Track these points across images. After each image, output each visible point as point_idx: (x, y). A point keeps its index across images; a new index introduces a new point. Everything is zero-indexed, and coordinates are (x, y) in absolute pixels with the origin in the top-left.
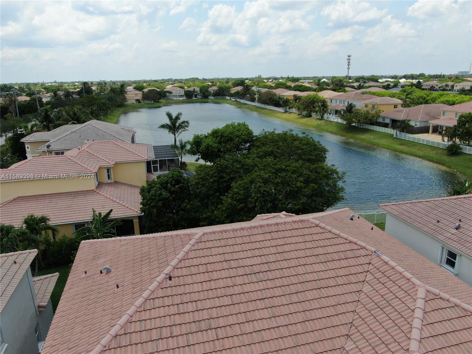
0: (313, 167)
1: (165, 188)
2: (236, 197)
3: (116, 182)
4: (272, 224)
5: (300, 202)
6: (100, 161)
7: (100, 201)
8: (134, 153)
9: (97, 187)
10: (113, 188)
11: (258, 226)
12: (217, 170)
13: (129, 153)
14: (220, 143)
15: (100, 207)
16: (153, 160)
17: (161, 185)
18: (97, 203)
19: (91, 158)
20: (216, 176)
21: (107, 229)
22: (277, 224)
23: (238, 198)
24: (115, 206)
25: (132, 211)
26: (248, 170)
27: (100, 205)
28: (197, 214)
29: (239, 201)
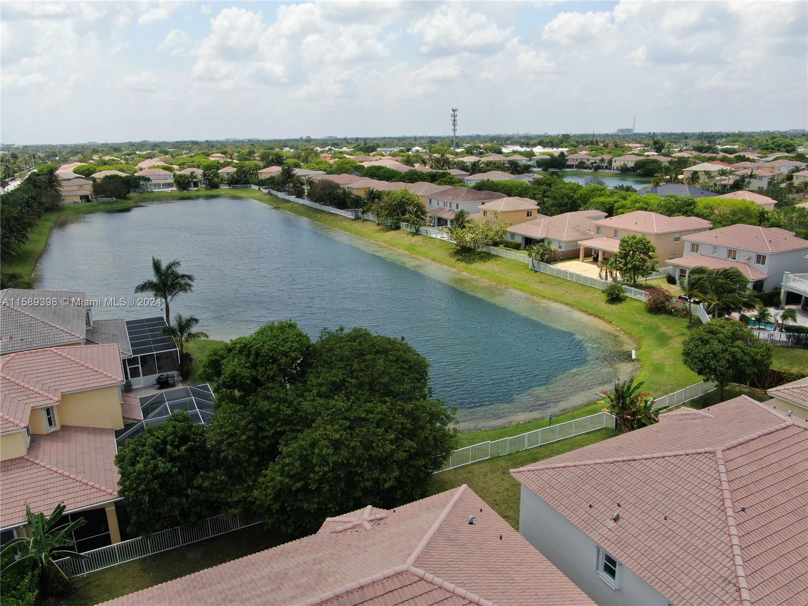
0: (409, 407)
1: (162, 452)
2: (290, 470)
3: (63, 428)
4: (354, 590)
5: (392, 477)
6: (30, 396)
7: (39, 479)
8: (96, 371)
9: (30, 450)
10: (60, 444)
11: (333, 598)
12: (253, 416)
13: (86, 371)
14: (254, 366)
15: (39, 493)
16: (129, 358)
17: (155, 448)
18: (32, 485)
19: (13, 391)
20: (250, 430)
21: (57, 541)
22: (361, 587)
23: (291, 473)
24: (68, 486)
25: (102, 493)
27: (38, 489)
28: (222, 496)
29: (294, 477)
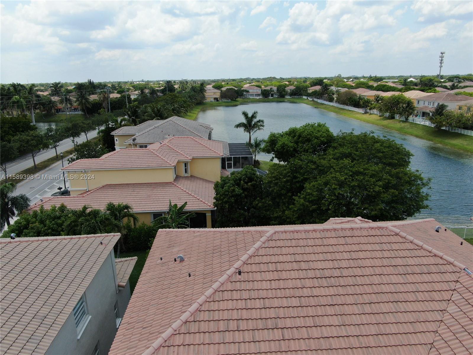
0: (394, 171)
1: (238, 185)
2: (309, 198)
3: (192, 176)
4: (346, 229)
5: (377, 208)
6: (178, 155)
7: (177, 193)
8: (211, 149)
9: (175, 180)
10: (189, 182)
11: (332, 230)
12: (291, 170)
13: (206, 149)
15: (176, 199)
16: (228, 157)
17: (235, 182)
18: (174, 195)
19: (171, 152)
20: (289, 176)
21: (181, 221)
22: (352, 228)
23: (310, 199)
24: (190, 198)
25: (206, 205)
26: (323, 171)
27: (176, 197)
28: (268, 213)
29: (311, 202)
